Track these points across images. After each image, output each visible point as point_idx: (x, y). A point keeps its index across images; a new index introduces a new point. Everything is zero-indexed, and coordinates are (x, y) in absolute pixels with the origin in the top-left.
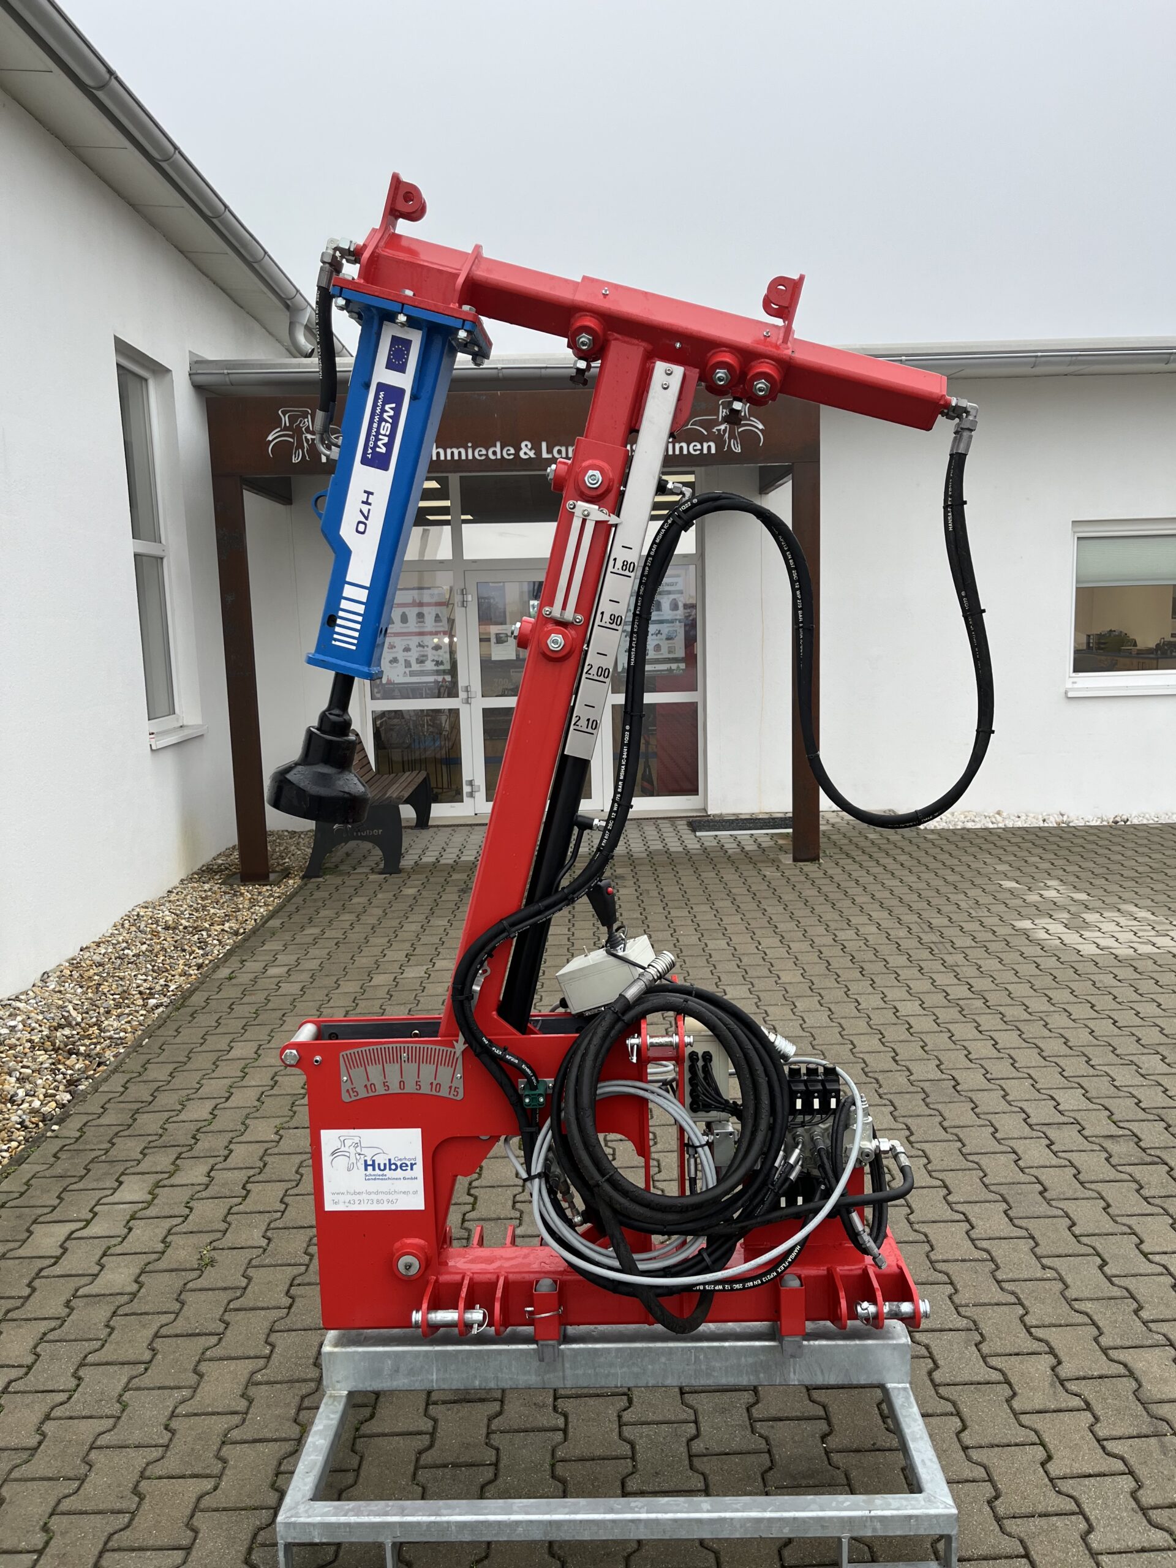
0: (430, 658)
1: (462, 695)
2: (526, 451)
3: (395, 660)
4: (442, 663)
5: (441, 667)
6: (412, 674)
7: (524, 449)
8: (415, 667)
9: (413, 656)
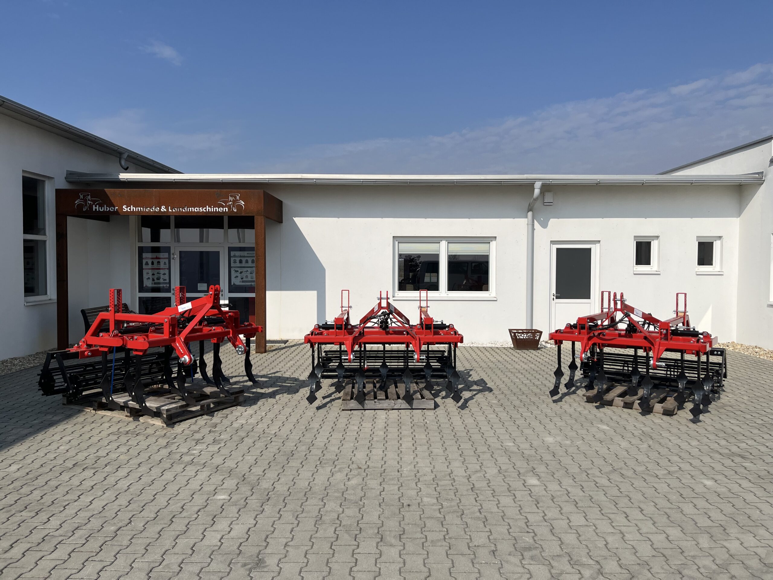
0: (162, 278)
1: (172, 292)
2: (163, 209)
3: (149, 278)
4: (166, 280)
5: (165, 281)
6: (155, 284)
7: (163, 208)
8: (156, 281)
9: (155, 277)
